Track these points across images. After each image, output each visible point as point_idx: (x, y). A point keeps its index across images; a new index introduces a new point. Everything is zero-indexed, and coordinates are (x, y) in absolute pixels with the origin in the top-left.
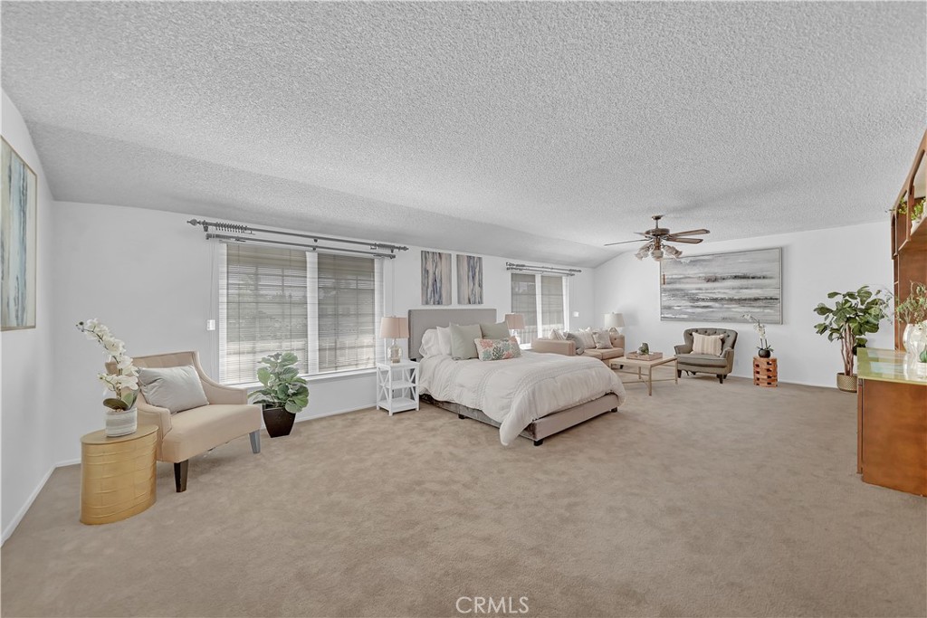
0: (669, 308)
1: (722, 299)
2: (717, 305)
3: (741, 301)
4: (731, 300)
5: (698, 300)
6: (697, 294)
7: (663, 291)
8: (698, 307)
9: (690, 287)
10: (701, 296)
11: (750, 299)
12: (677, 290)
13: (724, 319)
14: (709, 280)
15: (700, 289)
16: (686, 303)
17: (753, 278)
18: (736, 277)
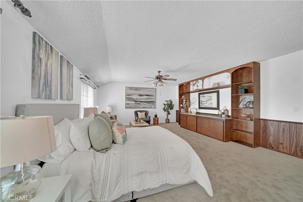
0: (128, 104)
1: (143, 101)
2: (142, 103)
3: (147, 102)
4: (145, 102)
5: (137, 101)
6: (136, 100)
7: (126, 98)
8: (137, 104)
9: (135, 97)
10: (138, 100)
11: (149, 102)
12: (131, 98)
13: (144, 108)
14: (140, 96)
15: (137, 98)
16: (133, 102)
17: (150, 96)
18: (146, 95)
